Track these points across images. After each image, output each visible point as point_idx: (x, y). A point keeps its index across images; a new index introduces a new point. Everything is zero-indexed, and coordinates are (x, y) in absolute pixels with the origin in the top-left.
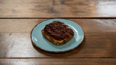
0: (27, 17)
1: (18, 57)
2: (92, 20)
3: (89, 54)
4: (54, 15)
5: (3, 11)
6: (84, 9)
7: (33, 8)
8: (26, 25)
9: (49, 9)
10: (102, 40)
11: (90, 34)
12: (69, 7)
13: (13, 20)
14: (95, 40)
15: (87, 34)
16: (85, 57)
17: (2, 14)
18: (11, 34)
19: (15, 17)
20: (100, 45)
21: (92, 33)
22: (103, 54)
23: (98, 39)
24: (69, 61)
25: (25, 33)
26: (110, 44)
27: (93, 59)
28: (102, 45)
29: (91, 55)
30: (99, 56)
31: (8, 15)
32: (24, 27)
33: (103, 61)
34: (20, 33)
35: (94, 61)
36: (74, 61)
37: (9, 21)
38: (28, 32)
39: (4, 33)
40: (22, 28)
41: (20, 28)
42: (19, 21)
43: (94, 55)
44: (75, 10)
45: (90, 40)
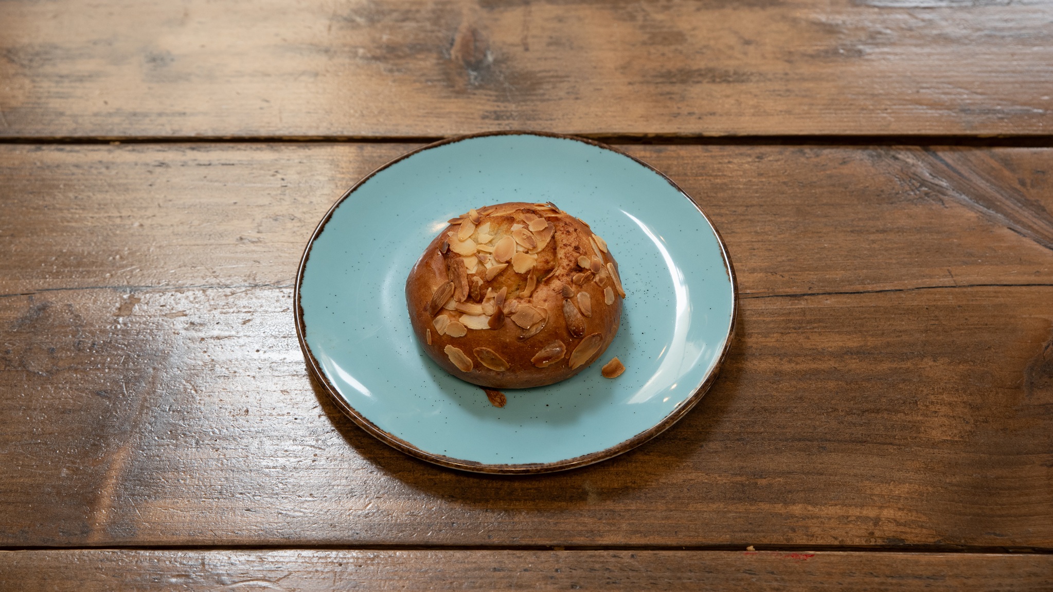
0: (263, 133)
3: (779, 508)
4: (490, 107)
5: (64, 68)
6: (748, 43)
8: (258, 215)
9: (452, 42)
10: (885, 366)
11: (788, 305)
12: (621, 30)
13: (153, 154)
14: (832, 364)
15: (760, 305)
16: (739, 537)
17: (60, 96)
18: (133, 301)
19: (166, 132)
20: (873, 415)
21: (810, 292)
22: (892, 512)
23: (854, 359)
24: (608, 580)
25: (247, 294)
26: (955, 401)
27: (809, 559)
28: (886, 416)
29: (793, 516)
30: (858, 525)
31: (106, 103)
32: (245, 234)
33: (894, 581)
34: (209, 292)
35: (821, 583)
36: (651, 583)
37: (113, 163)
38: (273, 282)
39: (71, 292)
40: (223, 242)
41: (206, 245)
42: (200, 165)
43: (815, 521)
44: (663, 54)
45: (790, 361)
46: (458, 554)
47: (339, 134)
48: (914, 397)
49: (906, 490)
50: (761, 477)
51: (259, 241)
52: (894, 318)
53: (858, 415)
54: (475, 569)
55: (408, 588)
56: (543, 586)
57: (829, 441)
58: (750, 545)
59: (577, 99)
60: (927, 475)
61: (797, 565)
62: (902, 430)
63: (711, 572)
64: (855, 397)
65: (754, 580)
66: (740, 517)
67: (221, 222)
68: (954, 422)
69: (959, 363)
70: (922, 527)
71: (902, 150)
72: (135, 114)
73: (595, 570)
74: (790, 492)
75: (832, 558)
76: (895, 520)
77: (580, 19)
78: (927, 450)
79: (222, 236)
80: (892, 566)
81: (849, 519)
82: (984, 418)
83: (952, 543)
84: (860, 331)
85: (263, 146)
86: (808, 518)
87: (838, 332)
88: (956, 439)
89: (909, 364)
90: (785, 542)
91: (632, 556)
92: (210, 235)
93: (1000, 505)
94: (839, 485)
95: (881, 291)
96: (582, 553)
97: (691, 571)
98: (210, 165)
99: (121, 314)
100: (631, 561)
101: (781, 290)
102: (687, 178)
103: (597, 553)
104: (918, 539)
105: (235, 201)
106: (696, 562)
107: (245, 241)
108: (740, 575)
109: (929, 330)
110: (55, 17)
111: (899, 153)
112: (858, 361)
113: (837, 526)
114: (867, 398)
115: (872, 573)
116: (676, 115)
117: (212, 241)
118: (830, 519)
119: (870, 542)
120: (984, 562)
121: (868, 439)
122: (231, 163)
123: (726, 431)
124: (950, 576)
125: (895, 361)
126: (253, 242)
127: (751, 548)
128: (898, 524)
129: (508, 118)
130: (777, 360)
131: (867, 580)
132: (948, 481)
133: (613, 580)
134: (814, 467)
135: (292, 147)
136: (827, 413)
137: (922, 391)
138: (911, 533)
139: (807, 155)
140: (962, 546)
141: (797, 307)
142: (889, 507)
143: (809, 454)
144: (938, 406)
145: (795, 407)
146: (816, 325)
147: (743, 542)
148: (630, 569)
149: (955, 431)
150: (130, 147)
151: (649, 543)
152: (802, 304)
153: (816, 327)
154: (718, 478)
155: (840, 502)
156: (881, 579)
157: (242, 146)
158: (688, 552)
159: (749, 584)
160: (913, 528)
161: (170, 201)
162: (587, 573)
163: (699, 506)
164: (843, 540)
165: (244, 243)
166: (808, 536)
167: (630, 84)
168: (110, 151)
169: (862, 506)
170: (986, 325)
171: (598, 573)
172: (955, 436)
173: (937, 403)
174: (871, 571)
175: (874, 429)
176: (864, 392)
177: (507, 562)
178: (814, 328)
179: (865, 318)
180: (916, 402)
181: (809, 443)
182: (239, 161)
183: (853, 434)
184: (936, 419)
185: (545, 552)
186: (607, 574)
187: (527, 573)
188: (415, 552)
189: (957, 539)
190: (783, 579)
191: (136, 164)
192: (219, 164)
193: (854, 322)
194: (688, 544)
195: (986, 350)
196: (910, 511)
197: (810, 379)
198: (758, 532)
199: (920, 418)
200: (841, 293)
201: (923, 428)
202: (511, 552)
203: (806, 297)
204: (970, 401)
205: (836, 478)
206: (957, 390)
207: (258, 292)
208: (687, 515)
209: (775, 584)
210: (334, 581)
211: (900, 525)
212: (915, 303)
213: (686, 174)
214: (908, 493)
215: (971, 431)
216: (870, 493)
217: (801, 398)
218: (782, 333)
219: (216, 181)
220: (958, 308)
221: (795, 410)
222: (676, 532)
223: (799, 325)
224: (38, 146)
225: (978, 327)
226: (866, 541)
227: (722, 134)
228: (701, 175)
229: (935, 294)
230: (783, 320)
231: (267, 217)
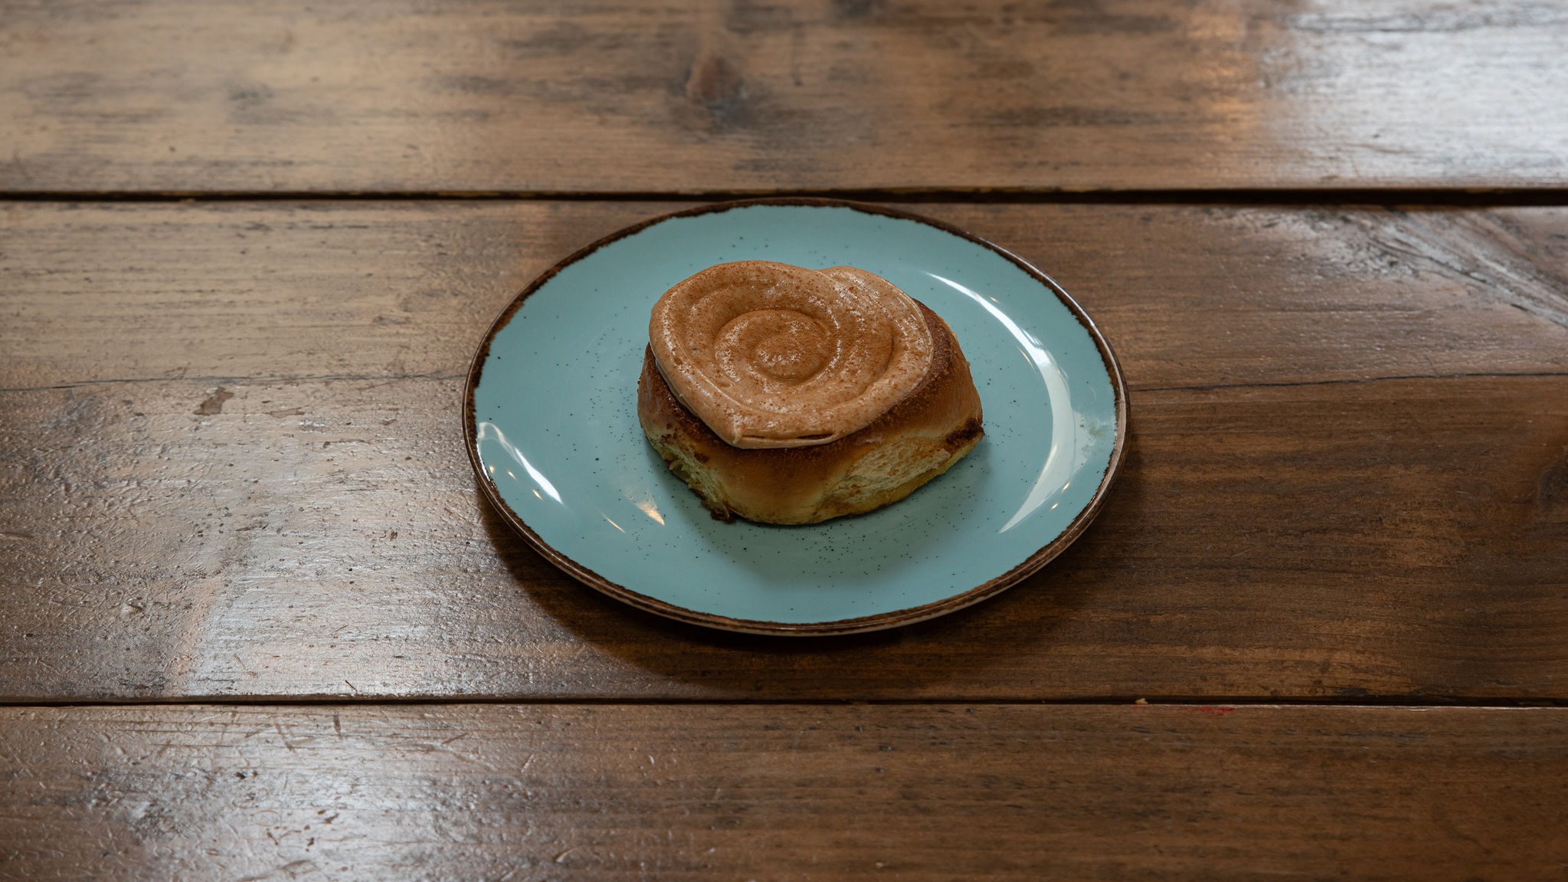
0: (410, 187)
1: (307, 690)
2: (1219, 218)
3: (1182, 651)
4: (746, 155)
5: (109, 105)
6: (1124, 76)
7: (490, 62)
8: (405, 290)
9: (687, 74)
10: (1335, 475)
11: (1190, 399)
12: (937, 59)
13: (244, 215)
14: (1256, 472)
15: (1150, 400)
16: (1124, 688)
17: (101, 140)
18: (222, 395)
19: (266, 185)
20: (1317, 536)
21: (1222, 384)
22: (1347, 655)
23: (1289, 467)
24: (933, 741)
25: (392, 387)
26: (1437, 519)
27: (1226, 714)
28: (1336, 537)
29: (1202, 661)
30: (1299, 672)
31: (172, 149)
32: (385, 313)
33: (1352, 740)
34: (336, 384)
35: (1245, 743)
36: (997, 744)
37: (186, 225)
38: (430, 371)
39: (129, 385)
40: (354, 323)
41: (329, 326)
42: (316, 227)
43: (1235, 666)
44: (1001, 90)
45: (1195, 470)
46: (712, 710)
47: (522, 188)
48: (1377, 513)
49: (1368, 628)
50: (1155, 613)
51: (407, 320)
52: (1346, 416)
53: (1296, 536)
54: (738, 727)
55: (639, 751)
56: (838, 748)
57: (1254, 568)
58: (1141, 697)
59: (874, 144)
60: (1398, 610)
61: (1209, 721)
62: (1360, 554)
63: (1084, 730)
64: (1291, 514)
65: (1147, 739)
66: (1126, 663)
67: (350, 298)
68: (1436, 544)
69: (1444, 471)
70: (1391, 674)
71: (1355, 209)
72: (216, 164)
73: (913, 728)
74: (1197, 631)
75: (1261, 713)
76: (1352, 666)
77: (876, 46)
78: (1398, 579)
79: (352, 316)
80: (1348, 722)
81: (1285, 664)
82: (1480, 539)
83: (1436, 693)
84: (1297, 432)
85: (410, 204)
86: (1225, 663)
87: (1264, 433)
88: (1440, 565)
89: (1369, 473)
90: (1191, 693)
91: (968, 710)
92: (334, 314)
93: (1505, 646)
94: (1270, 623)
95: (1326, 383)
96: (894, 708)
97: (1054, 729)
98: (331, 227)
99: (206, 411)
100: (967, 716)
101: (1179, 381)
102: (1039, 244)
103: (916, 707)
104: (1386, 688)
105: (370, 272)
106: (1062, 717)
107: (387, 322)
108: (1126, 734)
109: (1399, 430)
110: (92, 42)
111: (1352, 214)
112: (1294, 469)
113: (1268, 673)
114: (1308, 514)
115: (1318, 731)
116: (1022, 165)
117: (335, 322)
118: (1257, 664)
119: (1316, 692)
120: (1483, 717)
121: (1312, 565)
122: (364, 224)
123: (1103, 556)
124: (1433, 734)
125: (1348, 469)
126: (399, 323)
127: (1142, 701)
128: (1356, 670)
129: (773, 169)
130: (1177, 468)
131: (1312, 738)
132: (1428, 617)
133: (941, 740)
134: (1232, 601)
135: (453, 206)
136: (1250, 533)
137: (1389, 506)
138: (1376, 681)
139: (1216, 216)
140: (1450, 697)
141: (1203, 402)
142: (1343, 649)
143: (1225, 585)
144: (1413, 525)
145: (1204, 527)
146: (1231, 425)
147: (1131, 693)
148: (966, 727)
149: (1438, 556)
150: (210, 205)
151: (992, 695)
152: (1213, 398)
153: (1232, 428)
154: (1092, 615)
155: (1271, 643)
156: (1335, 738)
157: (379, 204)
158: (1049, 706)
159: (1140, 745)
160: (1378, 675)
161: (273, 271)
162: (902, 732)
163: (1064, 649)
164: (1276, 691)
165: (384, 324)
166: (1225, 685)
167: (952, 126)
168: (181, 210)
169: (1304, 649)
170: (1482, 423)
171: (917, 732)
172: (1438, 561)
173: (1411, 521)
174: (1318, 728)
175: (1319, 554)
176: (1304, 507)
177: (784, 718)
178: (1229, 428)
179: (1304, 415)
180: (1381, 519)
181: (1225, 571)
182: (374, 222)
183: (1288, 559)
184: (1410, 541)
185: (840, 707)
186: (931, 733)
187: (815, 733)
188: (648, 706)
189: (1443, 688)
190: (1189, 739)
191: (220, 226)
192: (345, 226)
193: (1289, 420)
194: (1050, 696)
195: (1482, 454)
196: (1373, 654)
197: (1225, 492)
198: (1152, 681)
199: (1386, 539)
200: (1268, 385)
201: (1391, 552)
202: (789, 706)
203: (1216, 390)
204: (1459, 519)
205: (1266, 614)
206: (1440, 505)
207: (408, 383)
208: (1048, 660)
209: (1178, 744)
210: (531, 743)
211: (1360, 671)
212: (1377, 397)
213: (1037, 240)
214: (1370, 632)
215: (1460, 556)
216: (1315, 632)
217: (1211, 515)
218: (1182, 435)
219: (340, 247)
220: (1440, 403)
221: (1204, 531)
222: (1031, 682)
223: (1207, 425)
224: (72, 203)
225: (1469, 426)
226: (1310, 691)
227: (1090, 188)
228: (1060, 240)
229: (1407, 386)
230: (1183, 419)
231: (417, 293)
